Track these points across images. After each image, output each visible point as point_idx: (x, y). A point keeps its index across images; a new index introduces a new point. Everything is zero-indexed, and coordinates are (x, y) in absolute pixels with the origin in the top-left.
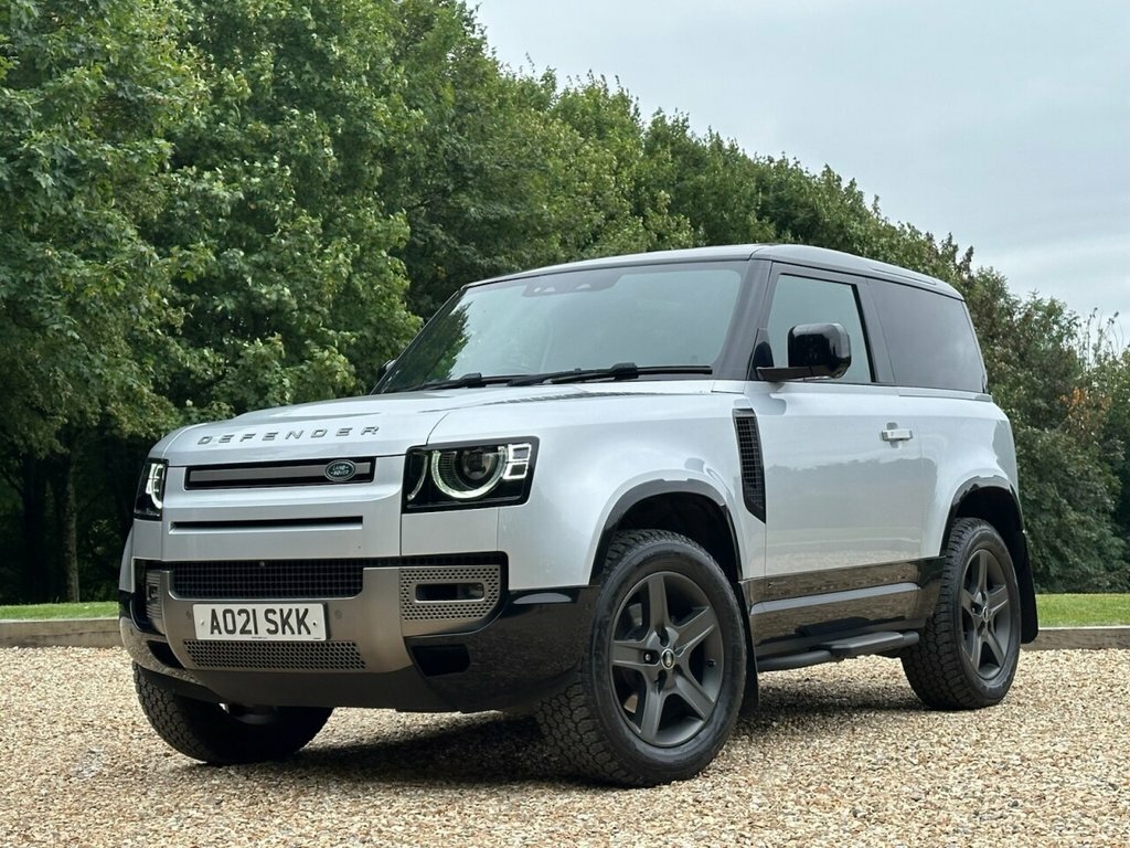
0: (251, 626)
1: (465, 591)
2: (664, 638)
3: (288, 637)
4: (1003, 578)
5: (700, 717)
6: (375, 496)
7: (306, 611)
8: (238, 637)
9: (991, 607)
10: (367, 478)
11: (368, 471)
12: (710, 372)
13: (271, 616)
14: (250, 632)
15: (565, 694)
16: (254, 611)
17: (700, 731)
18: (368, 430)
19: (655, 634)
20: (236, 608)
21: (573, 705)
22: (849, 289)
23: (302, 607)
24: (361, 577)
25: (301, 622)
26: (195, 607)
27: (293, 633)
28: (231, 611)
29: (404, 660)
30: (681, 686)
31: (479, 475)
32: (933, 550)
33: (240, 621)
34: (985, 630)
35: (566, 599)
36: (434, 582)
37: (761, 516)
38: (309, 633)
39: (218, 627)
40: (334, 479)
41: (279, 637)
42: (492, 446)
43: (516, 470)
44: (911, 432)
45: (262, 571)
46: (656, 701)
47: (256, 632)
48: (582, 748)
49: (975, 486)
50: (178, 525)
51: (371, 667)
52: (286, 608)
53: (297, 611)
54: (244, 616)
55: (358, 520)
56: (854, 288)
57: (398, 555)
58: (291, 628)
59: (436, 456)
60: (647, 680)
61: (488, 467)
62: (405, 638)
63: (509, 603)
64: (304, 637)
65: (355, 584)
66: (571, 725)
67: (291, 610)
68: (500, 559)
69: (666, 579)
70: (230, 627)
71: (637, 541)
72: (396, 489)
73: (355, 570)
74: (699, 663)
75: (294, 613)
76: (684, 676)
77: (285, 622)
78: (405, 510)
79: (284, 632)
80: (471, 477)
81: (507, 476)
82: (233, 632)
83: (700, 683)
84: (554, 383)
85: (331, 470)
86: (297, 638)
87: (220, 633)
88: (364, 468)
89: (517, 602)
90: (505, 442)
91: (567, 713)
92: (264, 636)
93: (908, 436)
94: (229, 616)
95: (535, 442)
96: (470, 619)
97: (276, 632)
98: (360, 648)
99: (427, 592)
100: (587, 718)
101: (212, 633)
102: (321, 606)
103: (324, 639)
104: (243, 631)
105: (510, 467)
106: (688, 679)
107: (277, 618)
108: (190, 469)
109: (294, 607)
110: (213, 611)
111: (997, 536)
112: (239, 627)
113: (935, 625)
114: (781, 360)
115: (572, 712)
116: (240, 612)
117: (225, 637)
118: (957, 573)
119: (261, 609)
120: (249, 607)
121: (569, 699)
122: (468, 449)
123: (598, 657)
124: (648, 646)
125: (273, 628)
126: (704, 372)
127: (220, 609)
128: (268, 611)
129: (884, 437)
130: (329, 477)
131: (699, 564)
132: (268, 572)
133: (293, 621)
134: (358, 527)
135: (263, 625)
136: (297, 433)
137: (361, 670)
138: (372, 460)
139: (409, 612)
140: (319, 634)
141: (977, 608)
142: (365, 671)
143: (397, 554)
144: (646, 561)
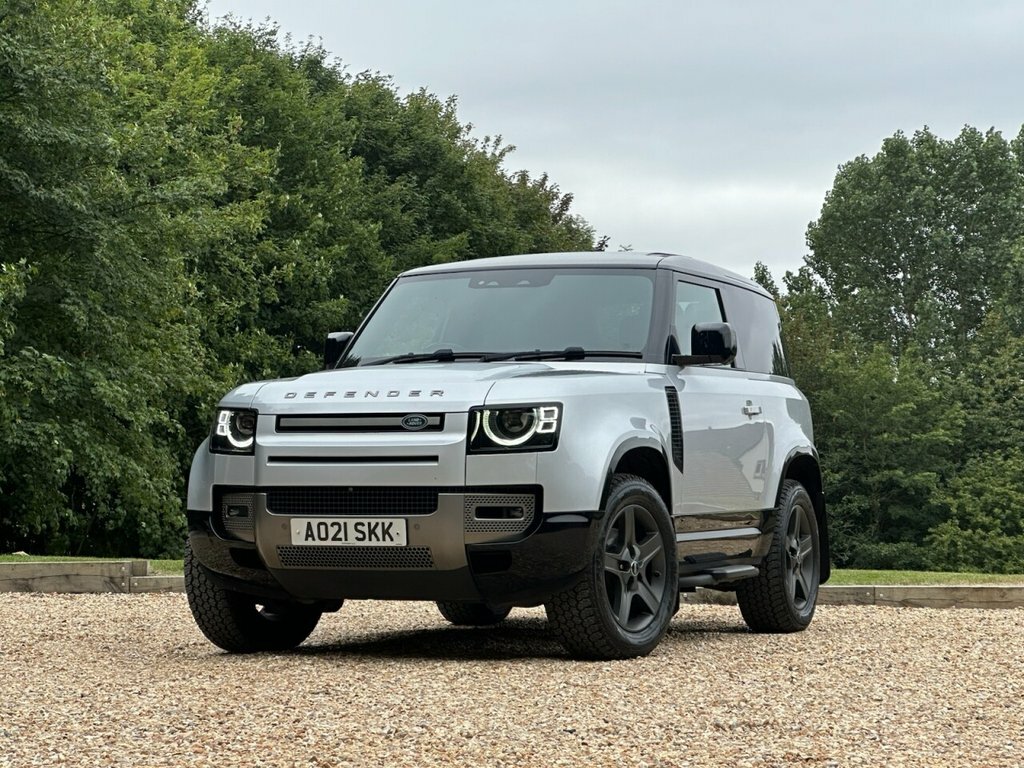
0: (341, 535)
1: (507, 512)
2: (632, 553)
3: (374, 543)
4: (809, 529)
5: (651, 613)
6: (444, 442)
7: (391, 524)
8: (329, 543)
9: (802, 551)
10: (439, 428)
11: (438, 423)
12: (640, 357)
13: (359, 527)
14: (340, 539)
15: (574, 590)
16: (345, 524)
17: (651, 623)
18: (436, 393)
19: (627, 550)
20: (329, 521)
21: (579, 597)
22: (713, 291)
23: (387, 522)
24: (436, 500)
25: (386, 532)
26: (292, 520)
27: (378, 540)
28: (324, 524)
29: (462, 561)
30: (641, 590)
31: (517, 429)
32: (770, 504)
33: (332, 531)
34: (798, 570)
35: (585, 520)
36: (489, 505)
37: (681, 469)
38: (392, 540)
39: (312, 536)
40: (410, 428)
41: (366, 543)
42: (528, 409)
43: (547, 426)
44: (760, 408)
45: (351, 494)
46: (626, 599)
47: (346, 540)
48: (581, 629)
49: (798, 453)
50: (272, 459)
51: (438, 566)
52: (373, 522)
53: (383, 524)
54: (336, 528)
55: (435, 458)
56: (718, 291)
57: (463, 484)
58: (376, 536)
59: (487, 413)
60: (622, 582)
61: (525, 423)
62: (466, 546)
63: (542, 522)
64: (388, 543)
65: (430, 505)
66: (575, 612)
67: (377, 524)
68: (536, 491)
69: (635, 509)
70: (323, 535)
71: (620, 482)
72: (462, 437)
73: (430, 495)
74: (651, 573)
75: (380, 526)
76: (642, 582)
77: (372, 532)
78: (468, 452)
79: (370, 540)
80: (511, 430)
81: (540, 430)
82: (325, 539)
83: (650, 584)
84: (517, 360)
85: (406, 422)
86: (381, 544)
87: (314, 539)
88: (436, 421)
89: (550, 520)
90: (538, 406)
91: (574, 603)
92: (352, 542)
93: (757, 411)
94: (322, 528)
95: (560, 406)
96: (510, 533)
97: (363, 539)
98: (433, 552)
99: (482, 512)
100: (590, 607)
101: (306, 539)
102: (404, 521)
103: (404, 544)
104: (334, 539)
105: (541, 424)
106: (644, 584)
107: (365, 529)
108: (279, 417)
109: (380, 521)
110: (309, 524)
111: (807, 496)
112: (331, 535)
113: (767, 563)
114: (686, 349)
115: (578, 602)
116: (333, 524)
117: (318, 543)
118: (784, 523)
119: (351, 522)
120: (341, 521)
121: (577, 593)
122: (508, 409)
123: (598, 563)
124: (623, 558)
125: (361, 536)
126: (636, 357)
127: (315, 522)
128: (357, 524)
129: (745, 411)
130: (405, 426)
131: (655, 500)
132: (355, 495)
133: (379, 531)
134: (435, 464)
135: (352, 534)
136: (374, 393)
137: (429, 568)
138: (442, 415)
139: (470, 527)
140: (400, 541)
141: (793, 551)
142: (433, 569)
143: (461, 484)
144: (626, 495)
